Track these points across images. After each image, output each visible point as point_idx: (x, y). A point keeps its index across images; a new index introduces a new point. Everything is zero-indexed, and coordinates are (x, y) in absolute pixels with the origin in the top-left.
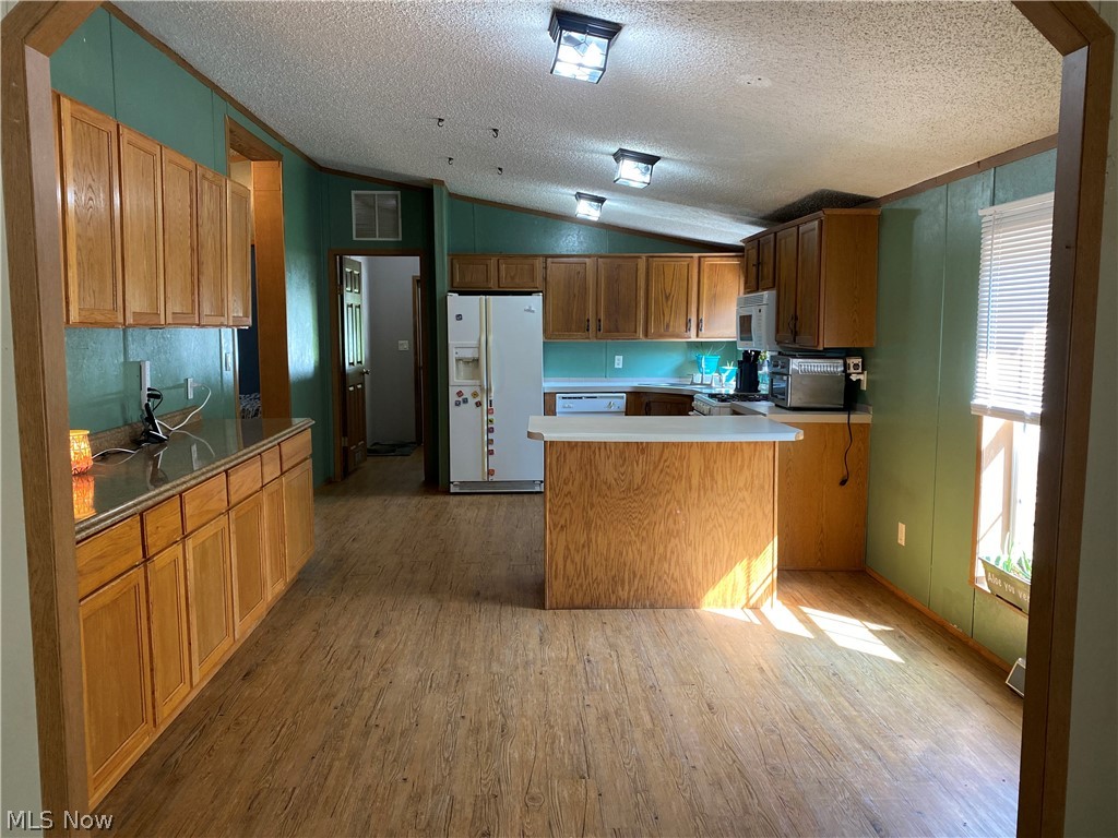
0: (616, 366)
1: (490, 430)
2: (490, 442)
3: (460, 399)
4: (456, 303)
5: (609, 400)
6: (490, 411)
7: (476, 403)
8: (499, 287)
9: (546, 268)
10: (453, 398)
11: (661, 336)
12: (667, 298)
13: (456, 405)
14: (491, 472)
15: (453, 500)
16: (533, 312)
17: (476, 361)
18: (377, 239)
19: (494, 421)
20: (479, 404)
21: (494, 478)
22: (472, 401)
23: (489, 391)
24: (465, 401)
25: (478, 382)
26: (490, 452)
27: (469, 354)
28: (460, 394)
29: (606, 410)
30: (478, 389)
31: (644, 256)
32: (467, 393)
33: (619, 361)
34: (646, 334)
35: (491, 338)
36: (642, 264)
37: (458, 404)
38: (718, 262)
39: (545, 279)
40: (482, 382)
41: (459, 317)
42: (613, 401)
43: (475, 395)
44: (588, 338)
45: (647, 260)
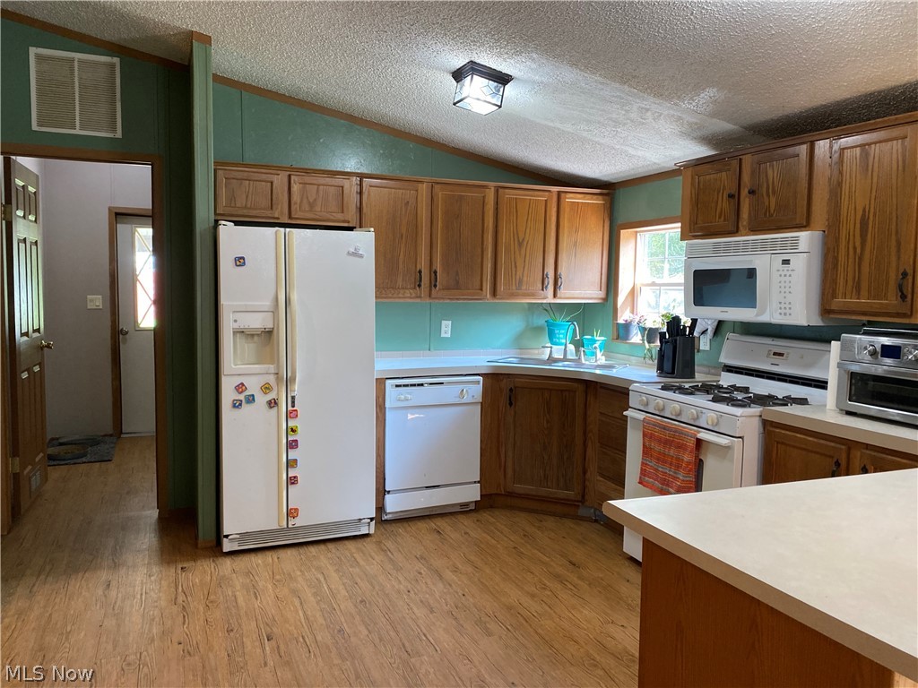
0: (443, 335)
1: (292, 445)
2: (291, 464)
3: (241, 397)
4: (232, 238)
5: (461, 387)
6: (291, 414)
7: (269, 403)
8: (290, 217)
9: (361, 193)
10: (228, 394)
11: (513, 295)
12: (520, 244)
13: (234, 406)
14: (292, 513)
15: (227, 565)
16: (361, 256)
17: (269, 334)
18: (77, 131)
19: (299, 430)
20: (273, 404)
21: (298, 522)
22: (261, 400)
23: (289, 382)
24: (251, 399)
25: (272, 368)
26: (292, 481)
27: (257, 322)
28: (240, 388)
29: (457, 401)
30: (271, 379)
31: (492, 184)
32: (253, 386)
33: (446, 328)
34: (494, 293)
35: (295, 297)
36: (490, 196)
37: (237, 405)
38: (580, 200)
39: (360, 209)
40: (278, 367)
41: (240, 261)
42: (466, 387)
43: (266, 388)
44: (420, 297)
45: (497, 192)
